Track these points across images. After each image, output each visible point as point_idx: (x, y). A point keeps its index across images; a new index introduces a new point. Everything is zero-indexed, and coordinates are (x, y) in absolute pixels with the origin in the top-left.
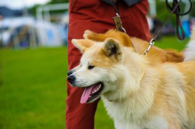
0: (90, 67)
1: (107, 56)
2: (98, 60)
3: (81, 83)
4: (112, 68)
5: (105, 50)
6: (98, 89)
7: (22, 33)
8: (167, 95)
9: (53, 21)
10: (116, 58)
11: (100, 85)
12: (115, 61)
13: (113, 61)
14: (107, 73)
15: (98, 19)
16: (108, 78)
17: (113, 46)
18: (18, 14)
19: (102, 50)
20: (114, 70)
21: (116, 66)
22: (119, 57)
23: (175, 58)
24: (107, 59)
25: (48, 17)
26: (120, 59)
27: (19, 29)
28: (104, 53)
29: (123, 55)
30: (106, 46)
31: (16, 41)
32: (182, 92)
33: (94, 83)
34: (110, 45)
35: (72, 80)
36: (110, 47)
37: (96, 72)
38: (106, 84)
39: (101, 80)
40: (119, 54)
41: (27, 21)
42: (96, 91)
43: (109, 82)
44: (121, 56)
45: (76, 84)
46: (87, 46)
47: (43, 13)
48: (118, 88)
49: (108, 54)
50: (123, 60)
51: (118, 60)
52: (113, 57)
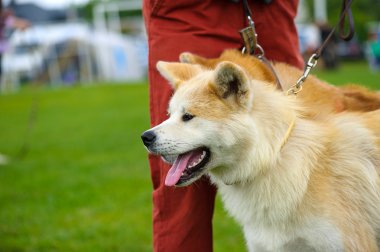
0: (187, 118)
1: (220, 98)
2: (202, 105)
3: (166, 146)
4: (227, 121)
5: (217, 86)
6: (200, 160)
7: (66, 55)
8: (339, 177)
9: (125, 32)
10: (237, 101)
11: (204, 153)
12: (234, 106)
13: (231, 108)
14: (217, 130)
15: (209, 30)
16: (219, 140)
17: (232, 78)
18: (58, 17)
19: (211, 86)
20: (232, 124)
21: (235, 116)
22: (242, 99)
23: (361, 104)
24: (219, 103)
25: (116, 23)
26: (245, 104)
27: (59, 48)
28: (213, 92)
29: (251, 96)
30: (219, 77)
31: (55, 71)
32: (373, 167)
33: (192, 148)
34: (226, 75)
35: (150, 140)
36: (227, 80)
37: (197, 126)
38: (214, 150)
39: (207, 144)
40: (244, 93)
41: (75, 31)
42: (195, 164)
43: (220, 147)
44: (247, 98)
45: (157, 148)
46: (185, 76)
47: (107, 16)
48: (238, 160)
49: (221, 94)
50: (250, 105)
51: (239, 105)
52: (231, 99)
